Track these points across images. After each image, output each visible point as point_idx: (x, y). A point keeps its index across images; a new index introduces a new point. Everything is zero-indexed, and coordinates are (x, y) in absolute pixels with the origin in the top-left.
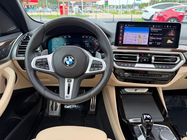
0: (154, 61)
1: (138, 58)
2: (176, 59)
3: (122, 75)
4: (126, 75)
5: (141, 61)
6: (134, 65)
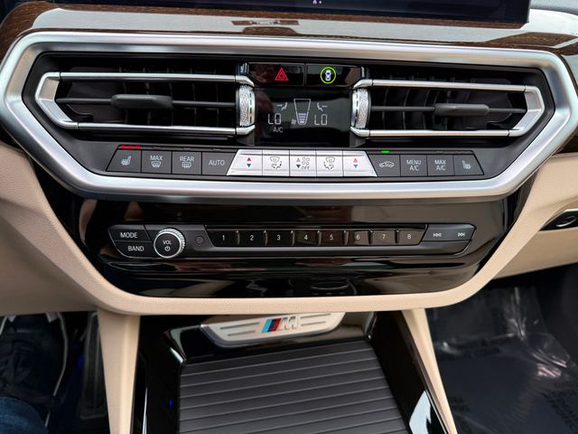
0: (369, 127)
1: (246, 100)
2: (519, 101)
3: (140, 249)
4: (167, 249)
5: (277, 126)
6: (221, 162)
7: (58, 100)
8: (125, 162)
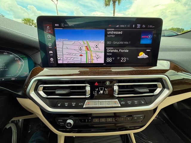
3: (63, 123)
4: (69, 126)
5: (96, 94)
6: (82, 104)
7: (43, 91)
8: (59, 105)
